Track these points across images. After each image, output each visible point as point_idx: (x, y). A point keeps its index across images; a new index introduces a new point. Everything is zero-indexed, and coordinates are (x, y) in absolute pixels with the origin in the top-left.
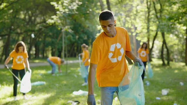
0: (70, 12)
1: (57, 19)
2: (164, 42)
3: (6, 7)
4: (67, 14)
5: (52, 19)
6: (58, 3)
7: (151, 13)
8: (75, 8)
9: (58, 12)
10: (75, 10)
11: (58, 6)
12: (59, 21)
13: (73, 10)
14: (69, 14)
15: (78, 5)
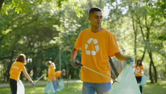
0: (70, 34)
1: (58, 39)
2: (152, 63)
3: (10, 32)
4: (68, 35)
5: (54, 40)
6: (59, 26)
7: (138, 37)
8: (74, 30)
9: (60, 34)
10: (74, 32)
11: (59, 29)
12: (60, 42)
13: (73, 31)
14: (69, 35)
15: (78, 27)
